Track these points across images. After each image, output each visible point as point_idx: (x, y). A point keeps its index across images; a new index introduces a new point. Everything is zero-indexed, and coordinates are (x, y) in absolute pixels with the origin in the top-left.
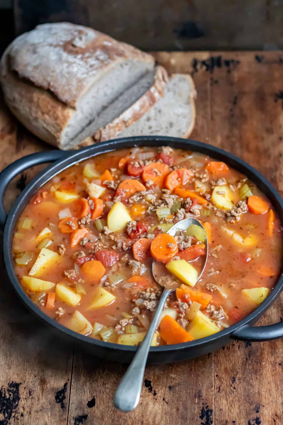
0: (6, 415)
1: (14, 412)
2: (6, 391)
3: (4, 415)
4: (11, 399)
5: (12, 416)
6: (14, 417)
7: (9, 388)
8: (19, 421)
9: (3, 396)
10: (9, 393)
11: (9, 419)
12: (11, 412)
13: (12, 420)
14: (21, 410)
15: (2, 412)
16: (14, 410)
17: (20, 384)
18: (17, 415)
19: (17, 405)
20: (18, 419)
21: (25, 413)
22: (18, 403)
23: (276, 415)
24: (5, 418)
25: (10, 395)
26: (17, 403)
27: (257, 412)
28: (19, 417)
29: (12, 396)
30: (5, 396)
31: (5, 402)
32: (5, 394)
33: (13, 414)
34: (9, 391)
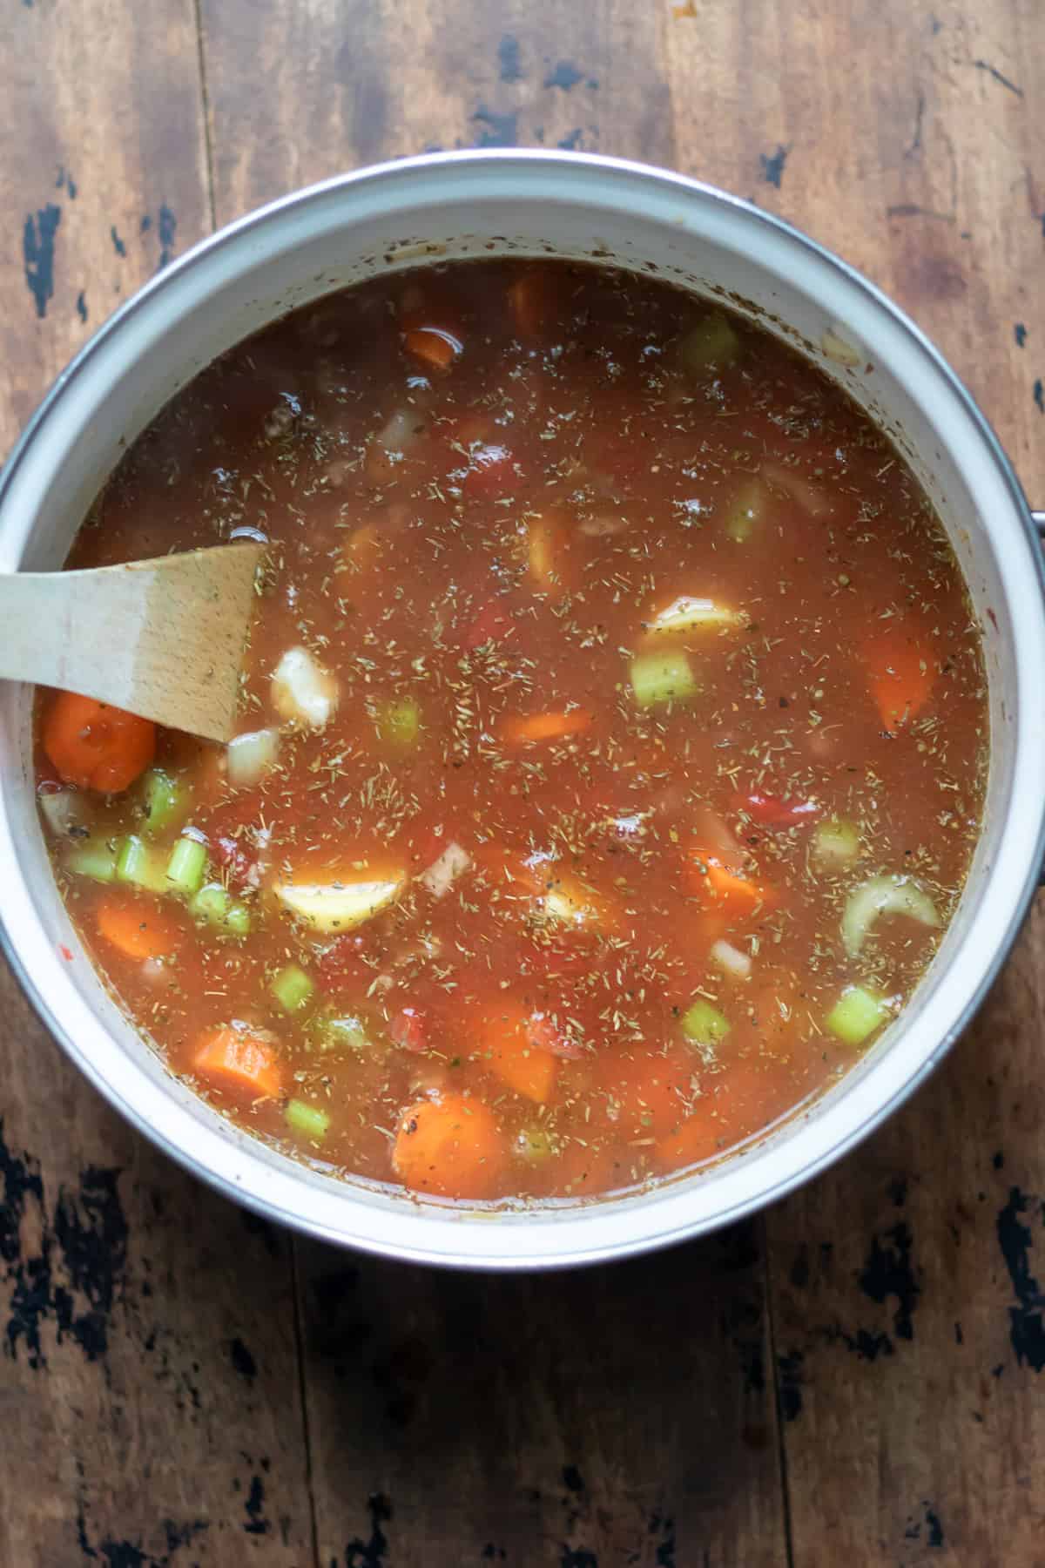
0: (96, 1295)
1: (117, 1282)
2: (78, 1204)
3: (90, 1296)
4: (100, 1232)
5: (115, 1297)
6: (121, 1299)
7: (85, 1192)
8: (141, 1314)
9: (71, 1223)
10: (87, 1212)
11: (108, 1310)
12: (110, 1283)
13: (118, 1310)
14: (139, 1272)
15: (80, 1285)
16: (117, 1275)
17: (118, 1171)
18: (129, 1291)
19: (124, 1253)
20: (135, 1307)
21: (154, 1280)
22: (125, 1247)
23: (960, 1209)
24: (94, 1304)
25: (93, 1218)
26: (120, 1245)
27: (899, 1201)
28: (140, 1300)
29: (100, 1219)
30: (78, 1224)
31: (82, 1245)
32: (76, 1218)
33: (117, 1290)
34: (87, 1202)
